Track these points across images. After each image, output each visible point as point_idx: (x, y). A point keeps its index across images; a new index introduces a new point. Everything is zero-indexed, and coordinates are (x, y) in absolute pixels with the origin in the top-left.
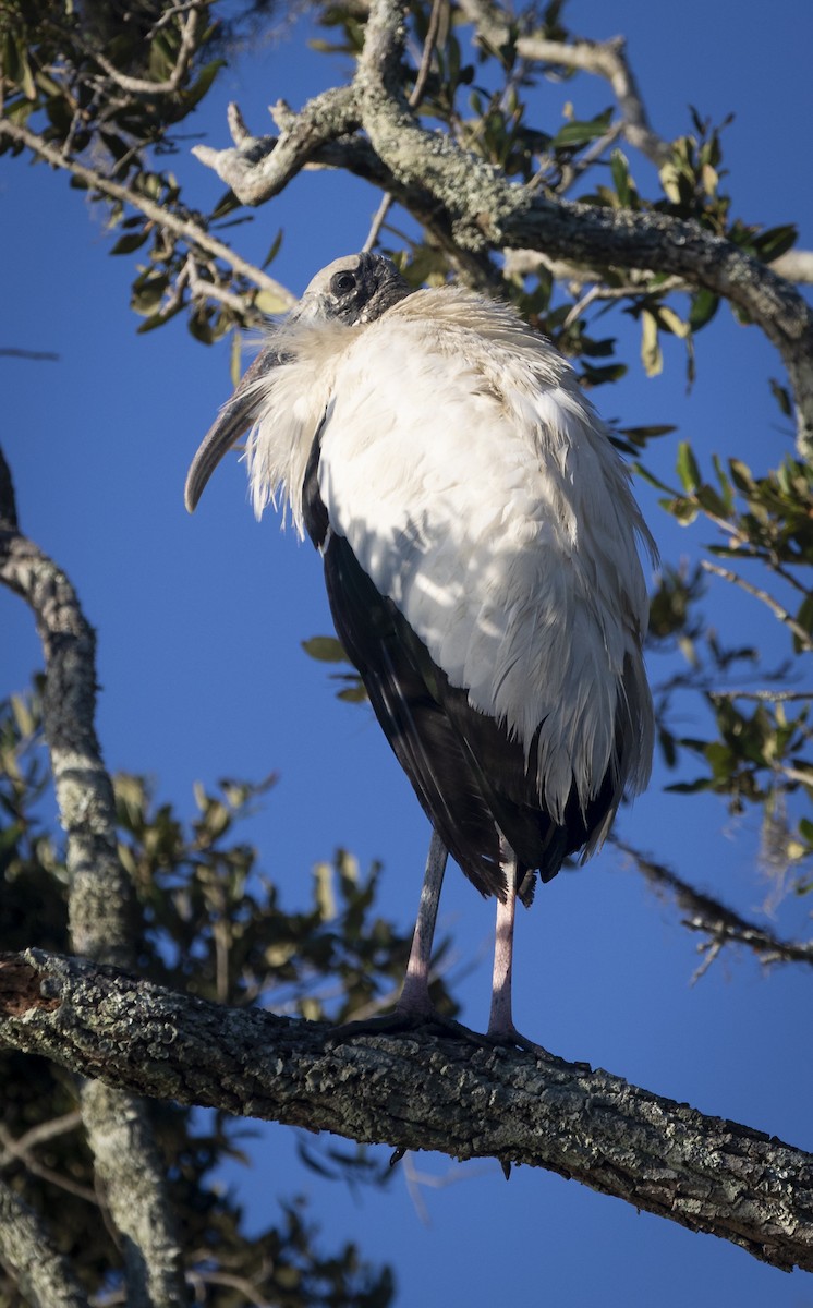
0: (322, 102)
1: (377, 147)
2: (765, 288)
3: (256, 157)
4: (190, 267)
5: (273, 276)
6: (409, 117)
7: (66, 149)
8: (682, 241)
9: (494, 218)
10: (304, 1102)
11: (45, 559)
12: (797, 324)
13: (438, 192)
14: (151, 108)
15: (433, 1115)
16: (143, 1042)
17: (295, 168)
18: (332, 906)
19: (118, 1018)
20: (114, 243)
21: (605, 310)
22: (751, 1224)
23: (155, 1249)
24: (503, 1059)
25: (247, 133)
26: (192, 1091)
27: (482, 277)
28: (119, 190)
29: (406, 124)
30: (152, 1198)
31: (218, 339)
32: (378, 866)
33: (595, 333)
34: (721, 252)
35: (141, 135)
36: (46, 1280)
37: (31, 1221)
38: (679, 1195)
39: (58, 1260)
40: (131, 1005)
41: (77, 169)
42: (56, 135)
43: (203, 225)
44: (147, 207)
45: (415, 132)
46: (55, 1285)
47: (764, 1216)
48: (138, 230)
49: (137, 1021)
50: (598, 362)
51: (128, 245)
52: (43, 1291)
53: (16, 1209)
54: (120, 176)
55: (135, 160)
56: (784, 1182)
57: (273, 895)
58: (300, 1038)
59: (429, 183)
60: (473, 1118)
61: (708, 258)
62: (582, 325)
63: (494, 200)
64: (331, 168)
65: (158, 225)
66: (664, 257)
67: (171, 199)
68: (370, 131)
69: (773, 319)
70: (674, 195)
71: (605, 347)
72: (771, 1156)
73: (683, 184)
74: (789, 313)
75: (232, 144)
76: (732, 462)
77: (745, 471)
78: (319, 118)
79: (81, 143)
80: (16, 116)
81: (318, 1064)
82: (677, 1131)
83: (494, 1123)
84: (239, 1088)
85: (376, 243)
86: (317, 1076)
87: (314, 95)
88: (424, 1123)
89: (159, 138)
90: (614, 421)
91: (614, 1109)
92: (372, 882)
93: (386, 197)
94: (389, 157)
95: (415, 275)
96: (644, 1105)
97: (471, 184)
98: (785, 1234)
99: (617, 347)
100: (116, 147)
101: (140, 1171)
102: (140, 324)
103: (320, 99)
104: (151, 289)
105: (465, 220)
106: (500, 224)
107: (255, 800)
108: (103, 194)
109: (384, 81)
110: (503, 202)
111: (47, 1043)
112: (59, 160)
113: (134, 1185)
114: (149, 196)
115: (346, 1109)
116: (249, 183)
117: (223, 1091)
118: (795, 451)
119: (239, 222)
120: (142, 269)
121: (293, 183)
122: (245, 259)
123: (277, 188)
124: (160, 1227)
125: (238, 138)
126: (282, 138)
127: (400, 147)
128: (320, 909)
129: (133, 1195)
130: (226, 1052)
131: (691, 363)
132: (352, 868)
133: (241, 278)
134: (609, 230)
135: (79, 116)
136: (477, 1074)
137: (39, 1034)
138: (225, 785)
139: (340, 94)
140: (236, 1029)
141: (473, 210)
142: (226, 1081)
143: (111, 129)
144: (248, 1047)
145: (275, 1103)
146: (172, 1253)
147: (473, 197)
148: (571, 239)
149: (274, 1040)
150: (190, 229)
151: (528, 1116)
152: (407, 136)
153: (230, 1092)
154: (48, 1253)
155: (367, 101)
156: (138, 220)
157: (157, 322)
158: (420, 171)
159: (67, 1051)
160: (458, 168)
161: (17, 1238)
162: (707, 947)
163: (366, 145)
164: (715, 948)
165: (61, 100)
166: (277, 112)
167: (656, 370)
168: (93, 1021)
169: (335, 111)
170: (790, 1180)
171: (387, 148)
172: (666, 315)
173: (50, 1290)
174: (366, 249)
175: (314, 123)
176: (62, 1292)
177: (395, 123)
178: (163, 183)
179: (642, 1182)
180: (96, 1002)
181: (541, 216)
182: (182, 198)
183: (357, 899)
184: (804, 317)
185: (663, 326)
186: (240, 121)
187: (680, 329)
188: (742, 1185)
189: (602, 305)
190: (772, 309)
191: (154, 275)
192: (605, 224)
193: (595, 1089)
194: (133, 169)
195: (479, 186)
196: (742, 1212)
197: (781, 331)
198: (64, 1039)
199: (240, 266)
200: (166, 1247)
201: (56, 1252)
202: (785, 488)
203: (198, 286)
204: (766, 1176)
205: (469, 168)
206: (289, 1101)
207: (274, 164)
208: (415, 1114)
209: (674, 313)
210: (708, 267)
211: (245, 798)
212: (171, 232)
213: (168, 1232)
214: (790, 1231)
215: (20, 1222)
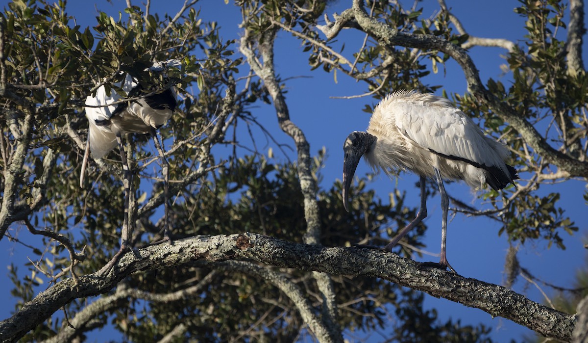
0: (345, 13)
1: (359, 22)
2: (457, 51)
3: (331, 27)
4: (320, 54)
5: (342, 55)
6: (366, 14)
7: (290, 27)
8: (435, 41)
9: (388, 38)
10: (317, 265)
11: (296, 127)
12: (465, 60)
13: (374, 33)
14: (310, 15)
15: (348, 266)
16: (275, 253)
17: (340, 29)
18: (394, 203)
19: (269, 248)
20: (304, 49)
21: (423, 58)
22: (429, 287)
23: (329, 296)
24: (365, 251)
25: (329, 21)
26: (289, 265)
27: (391, 52)
28: (304, 36)
29: (365, 16)
30: (328, 283)
31: (331, 71)
32: (405, 192)
33: (422, 63)
34: (445, 43)
35: (309, 22)
36: (302, 305)
37: (298, 291)
38: (410, 282)
39: (305, 300)
40: (272, 245)
41: (293, 32)
42: (288, 24)
43: (325, 44)
44: (310, 40)
45: (368, 18)
46: (304, 306)
47: (431, 285)
48: (309, 45)
49: (274, 249)
50: (422, 71)
51: (307, 49)
52: (302, 308)
53: (294, 288)
54: (304, 32)
55: (308, 28)
56: (436, 277)
57: (380, 201)
58: (315, 250)
59: (372, 31)
60: (359, 266)
61: (442, 45)
62: (418, 62)
63: (388, 34)
64: (352, 28)
65: (314, 44)
66: (431, 45)
67: (317, 38)
68: (357, 19)
69: (459, 58)
70: (438, 29)
71: (424, 67)
72: (432, 270)
73: (440, 25)
74: (463, 57)
75: (326, 24)
76: (455, 94)
77: (458, 96)
78: (345, 16)
79: (294, 25)
80: (278, 19)
81: (319, 256)
82: (409, 266)
83: (364, 267)
84: (300, 263)
85: (365, 46)
86: (319, 259)
87: (343, 11)
88: (346, 269)
89: (313, 22)
90: (428, 85)
91: (393, 262)
92: (404, 197)
93: (367, 35)
94: (362, 25)
95: (376, 53)
96: (400, 261)
97: (382, 30)
98: (437, 290)
99: (427, 67)
100: (303, 25)
101: (324, 277)
102: (311, 68)
103: (345, 12)
104: (313, 60)
105: (381, 39)
106: (389, 40)
107: (375, 178)
108: (300, 37)
109: (359, 6)
110: (390, 34)
111: (252, 255)
112: (288, 29)
113: (323, 280)
114: (311, 37)
115: (327, 266)
116: (329, 33)
117: (296, 264)
118: (467, 91)
119: (334, 42)
120: (311, 55)
121: (340, 33)
122: (335, 51)
123: (336, 35)
124: (330, 290)
125: (327, 22)
126: (336, 22)
127: (365, 23)
128: (391, 205)
129: (323, 283)
130: (296, 254)
131: (445, 70)
132: (399, 193)
133: (334, 56)
134: (417, 40)
135: (293, 18)
136: (359, 255)
137: (250, 254)
138: (367, 174)
139: (349, 10)
140: (298, 249)
141: (383, 37)
142: (297, 262)
143: (301, 21)
144: (301, 253)
145: (309, 266)
146: (333, 296)
147: (383, 33)
148: (408, 42)
149: (308, 251)
150: (321, 45)
151: (372, 265)
152: (366, 19)
153: (298, 264)
154: (302, 298)
155: (356, 12)
156: (308, 43)
157: (314, 68)
158: (369, 28)
159: (257, 257)
160: (379, 26)
161: (295, 295)
162: (452, 214)
163: (356, 23)
164: (454, 214)
165: (288, 15)
166: (335, 16)
167: (436, 72)
168: (263, 249)
169: (348, 14)
170: (438, 276)
171: (361, 23)
172: (438, 58)
173: (303, 307)
174: (363, 47)
175: (343, 18)
176: (306, 308)
177: (363, 17)
178: (315, 33)
179: (401, 279)
180: (263, 245)
181: (400, 37)
182: (320, 37)
183: (400, 201)
184: (467, 58)
185: (437, 61)
186: (328, 18)
187: (441, 61)
188: (426, 278)
189: (422, 57)
190: (459, 56)
191: (314, 56)
192: (416, 38)
193: (388, 257)
194: (307, 30)
195: (384, 31)
196: (426, 285)
197: (461, 62)
198: (256, 254)
199: (334, 53)
200: (332, 295)
201: (305, 298)
202: (466, 100)
203: (323, 59)
204: (431, 275)
205: (382, 26)
206: (313, 265)
207: (335, 29)
208: (344, 266)
209: (440, 57)
210: (442, 47)
211: (372, 177)
212: (317, 46)
213: (332, 291)
214: (438, 288)
215: (295, 291)
